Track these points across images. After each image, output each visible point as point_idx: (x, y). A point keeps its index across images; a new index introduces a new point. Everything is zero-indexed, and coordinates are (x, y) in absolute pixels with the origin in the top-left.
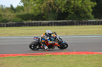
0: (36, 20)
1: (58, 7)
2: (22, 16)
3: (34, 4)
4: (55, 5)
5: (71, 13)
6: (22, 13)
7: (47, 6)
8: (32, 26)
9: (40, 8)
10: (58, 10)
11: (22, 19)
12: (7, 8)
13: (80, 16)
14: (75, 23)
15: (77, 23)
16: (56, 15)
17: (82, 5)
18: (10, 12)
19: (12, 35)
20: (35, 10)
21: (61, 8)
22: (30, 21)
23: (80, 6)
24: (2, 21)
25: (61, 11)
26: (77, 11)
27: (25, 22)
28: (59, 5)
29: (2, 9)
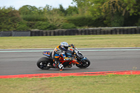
0: (94, 27)
1: (124, 7)
2: (75, 20)
3: (92, 4)
4: (120, 5)
6: (75, 16)
7: (109, 6)
8: (89, 34)
9: (100, 10)
10: (124, 12)
12: (55, 10)
16: (122, 19)
18: (58, 15)
20: (93, 12)
21: (129, 10)
22: (86, 28)
24: (48, 28)
25: (129, 14)
27: (79, 29)
28: (127, 5)
29: (48, 11)
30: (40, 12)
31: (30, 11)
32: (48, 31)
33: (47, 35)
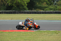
5: (14, 6)
13: (20, 8)
23: (20, 2)
28: (7, 1)
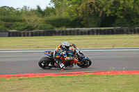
0: (71, 27)
1: (101, 8)
2: (52, 21)
3: (69, 5)
4: (97, 6)
5: (119, 18)
6: (52, 17)
7: (86, 7)
8: (67, 35)
9: (77, 11)
10: (101, 13)
11: (53, 25)
12: (33, 11)
13: (132, 22)
14: (125, 30)
15: (127, 30)
16: (99, 20)
17: (134, 6)
18: (36, 16)
19: (38, 47)
20: (71, 13)
21: (106, 11)
22: (64, 29)
23: (132, 7)
24: (26, 29)
25: (106, 15)
26: (128, 14)
27: (56, 29)
28: (104, 6)
29: (26, 12)
30: (18, 13)
31: (8, 12)
32: (25, 31)
33: (24, 36)
